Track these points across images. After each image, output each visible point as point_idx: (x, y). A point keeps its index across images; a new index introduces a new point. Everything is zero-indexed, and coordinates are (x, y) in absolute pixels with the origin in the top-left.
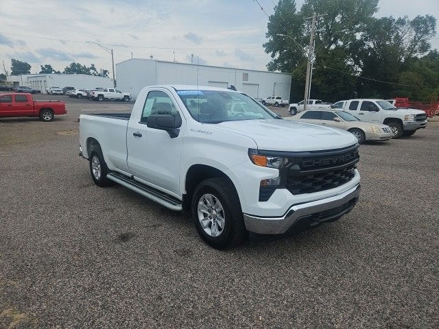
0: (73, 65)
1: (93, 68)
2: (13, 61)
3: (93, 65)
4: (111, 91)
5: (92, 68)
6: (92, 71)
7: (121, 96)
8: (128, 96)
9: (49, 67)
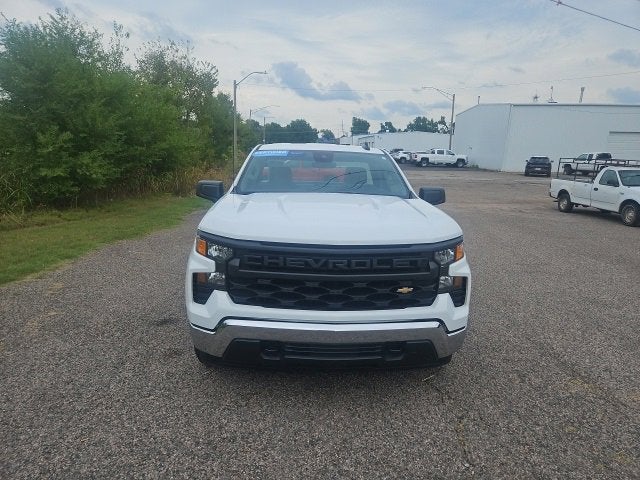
0: (418, 119)
1: (442, 122)
2: (355, 119)
3: (443, 118)
4: (441, 152)
5: (440, 123)
6: (440, 126)
7: (453, 160)
8: (463, 160)
9: (389, 124)
